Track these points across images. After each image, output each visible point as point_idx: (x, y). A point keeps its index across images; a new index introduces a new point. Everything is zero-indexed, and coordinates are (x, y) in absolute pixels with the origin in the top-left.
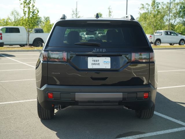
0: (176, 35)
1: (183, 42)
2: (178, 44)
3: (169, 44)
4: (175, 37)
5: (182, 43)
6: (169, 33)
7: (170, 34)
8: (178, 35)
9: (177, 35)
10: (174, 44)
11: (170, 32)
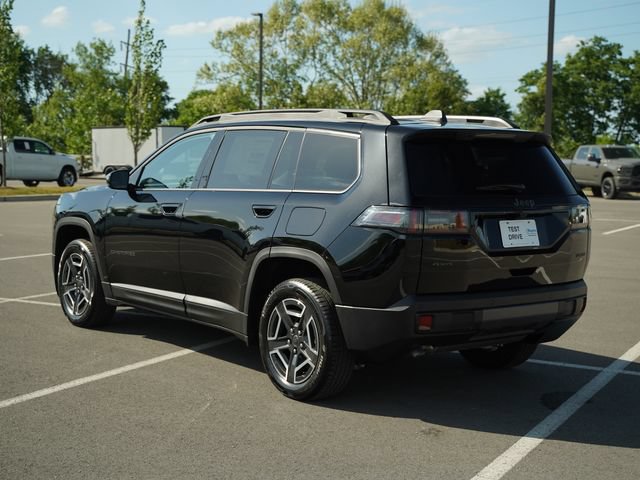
0: (47, 151)
1: (69, 176)
2: (55, 184)
3: (22, 182)
4: (46, 158)
5: (68, 179)
6: (27, 146)
7: (32, 151)
8: (54, 154)
9: (51, 153)
10: (38, 182)
11: (31, 143)
